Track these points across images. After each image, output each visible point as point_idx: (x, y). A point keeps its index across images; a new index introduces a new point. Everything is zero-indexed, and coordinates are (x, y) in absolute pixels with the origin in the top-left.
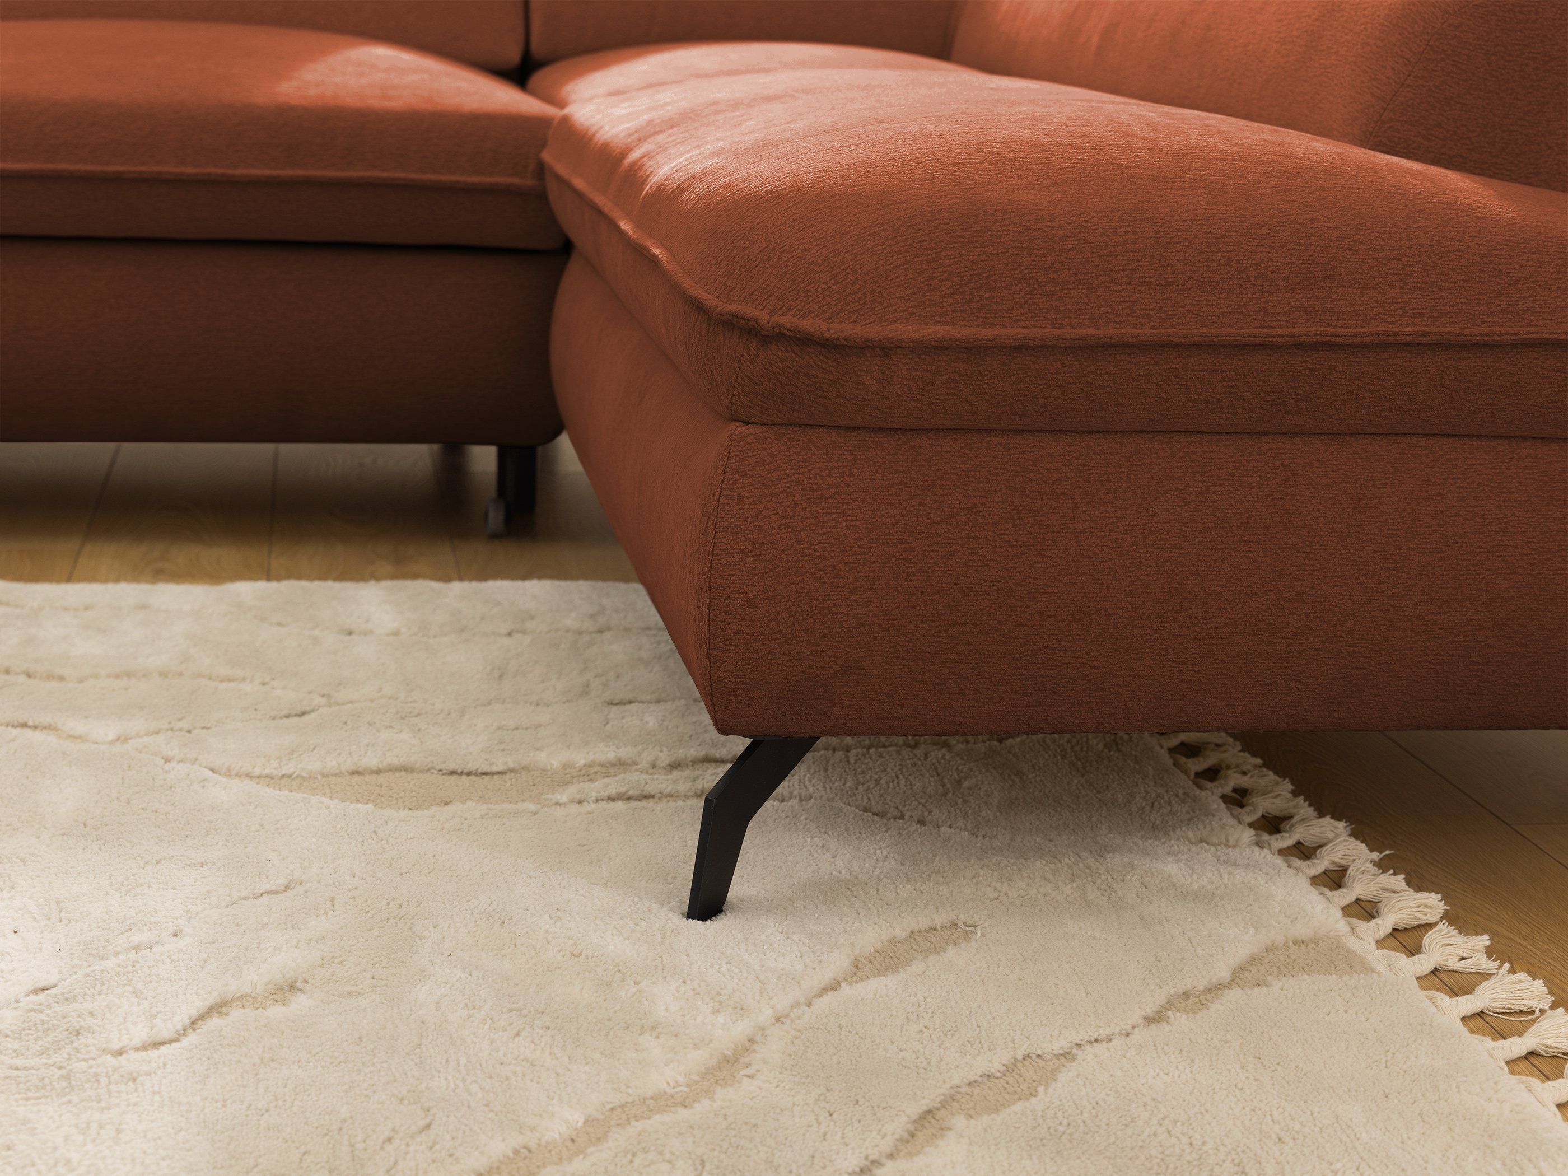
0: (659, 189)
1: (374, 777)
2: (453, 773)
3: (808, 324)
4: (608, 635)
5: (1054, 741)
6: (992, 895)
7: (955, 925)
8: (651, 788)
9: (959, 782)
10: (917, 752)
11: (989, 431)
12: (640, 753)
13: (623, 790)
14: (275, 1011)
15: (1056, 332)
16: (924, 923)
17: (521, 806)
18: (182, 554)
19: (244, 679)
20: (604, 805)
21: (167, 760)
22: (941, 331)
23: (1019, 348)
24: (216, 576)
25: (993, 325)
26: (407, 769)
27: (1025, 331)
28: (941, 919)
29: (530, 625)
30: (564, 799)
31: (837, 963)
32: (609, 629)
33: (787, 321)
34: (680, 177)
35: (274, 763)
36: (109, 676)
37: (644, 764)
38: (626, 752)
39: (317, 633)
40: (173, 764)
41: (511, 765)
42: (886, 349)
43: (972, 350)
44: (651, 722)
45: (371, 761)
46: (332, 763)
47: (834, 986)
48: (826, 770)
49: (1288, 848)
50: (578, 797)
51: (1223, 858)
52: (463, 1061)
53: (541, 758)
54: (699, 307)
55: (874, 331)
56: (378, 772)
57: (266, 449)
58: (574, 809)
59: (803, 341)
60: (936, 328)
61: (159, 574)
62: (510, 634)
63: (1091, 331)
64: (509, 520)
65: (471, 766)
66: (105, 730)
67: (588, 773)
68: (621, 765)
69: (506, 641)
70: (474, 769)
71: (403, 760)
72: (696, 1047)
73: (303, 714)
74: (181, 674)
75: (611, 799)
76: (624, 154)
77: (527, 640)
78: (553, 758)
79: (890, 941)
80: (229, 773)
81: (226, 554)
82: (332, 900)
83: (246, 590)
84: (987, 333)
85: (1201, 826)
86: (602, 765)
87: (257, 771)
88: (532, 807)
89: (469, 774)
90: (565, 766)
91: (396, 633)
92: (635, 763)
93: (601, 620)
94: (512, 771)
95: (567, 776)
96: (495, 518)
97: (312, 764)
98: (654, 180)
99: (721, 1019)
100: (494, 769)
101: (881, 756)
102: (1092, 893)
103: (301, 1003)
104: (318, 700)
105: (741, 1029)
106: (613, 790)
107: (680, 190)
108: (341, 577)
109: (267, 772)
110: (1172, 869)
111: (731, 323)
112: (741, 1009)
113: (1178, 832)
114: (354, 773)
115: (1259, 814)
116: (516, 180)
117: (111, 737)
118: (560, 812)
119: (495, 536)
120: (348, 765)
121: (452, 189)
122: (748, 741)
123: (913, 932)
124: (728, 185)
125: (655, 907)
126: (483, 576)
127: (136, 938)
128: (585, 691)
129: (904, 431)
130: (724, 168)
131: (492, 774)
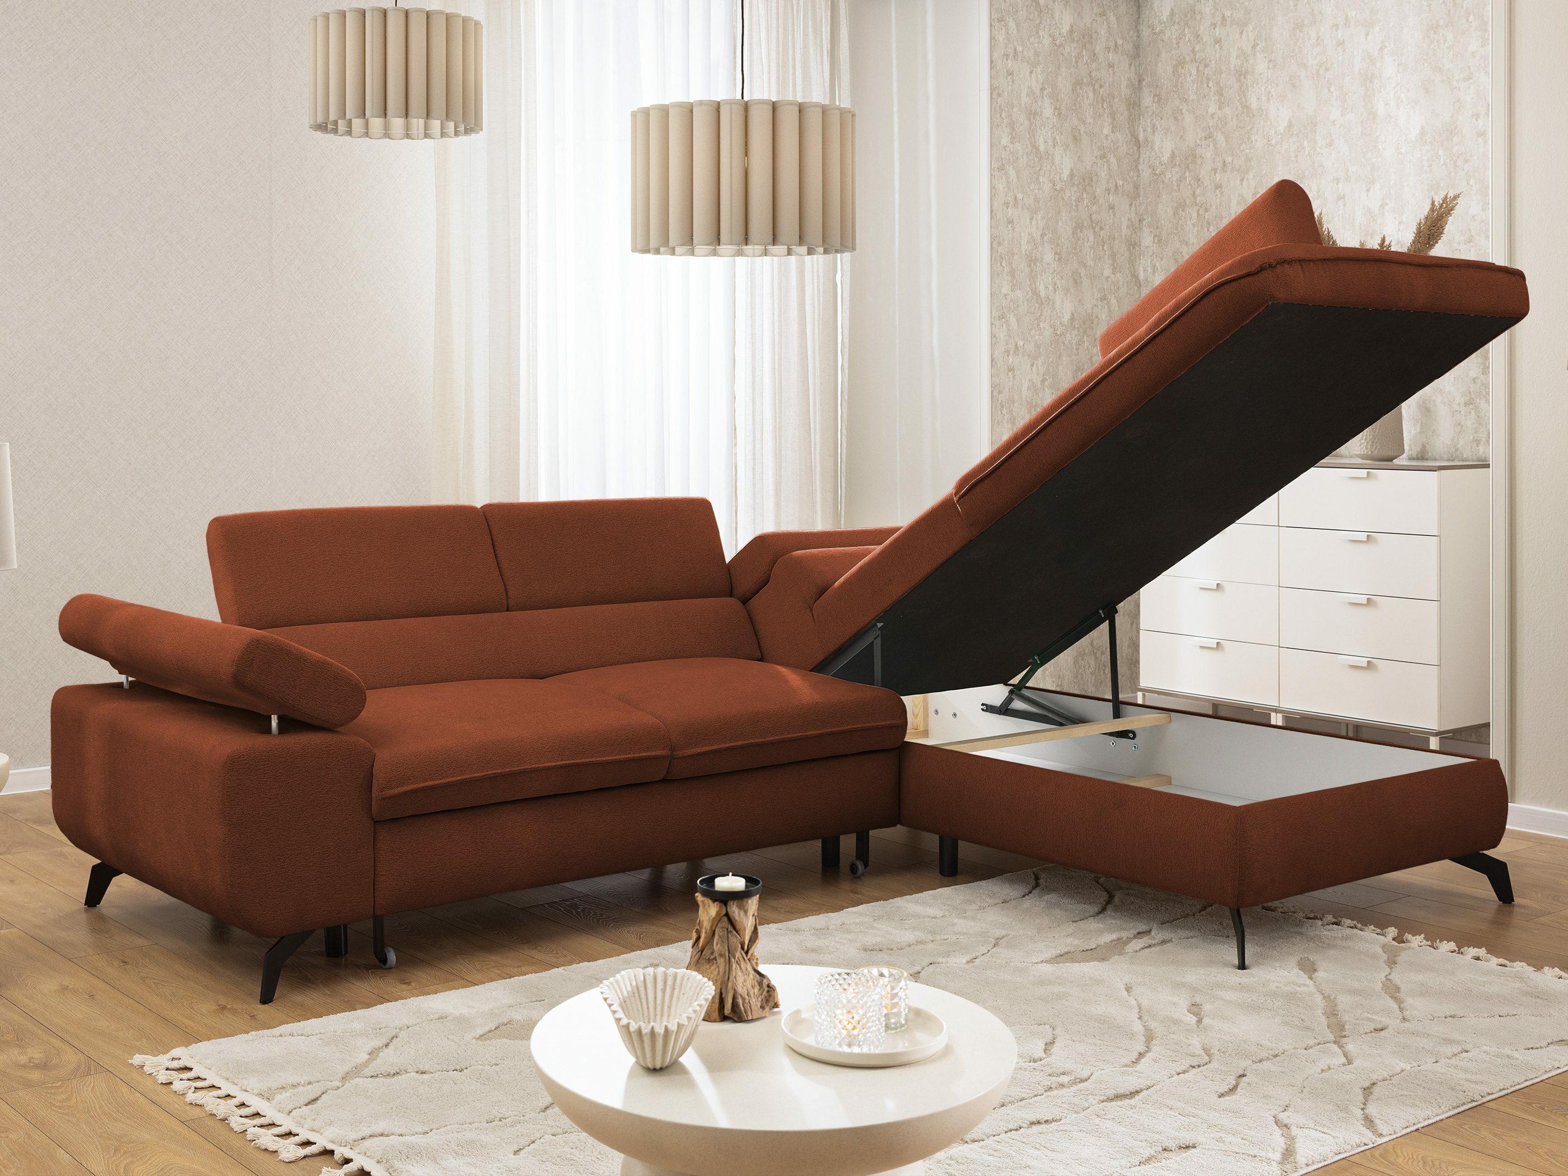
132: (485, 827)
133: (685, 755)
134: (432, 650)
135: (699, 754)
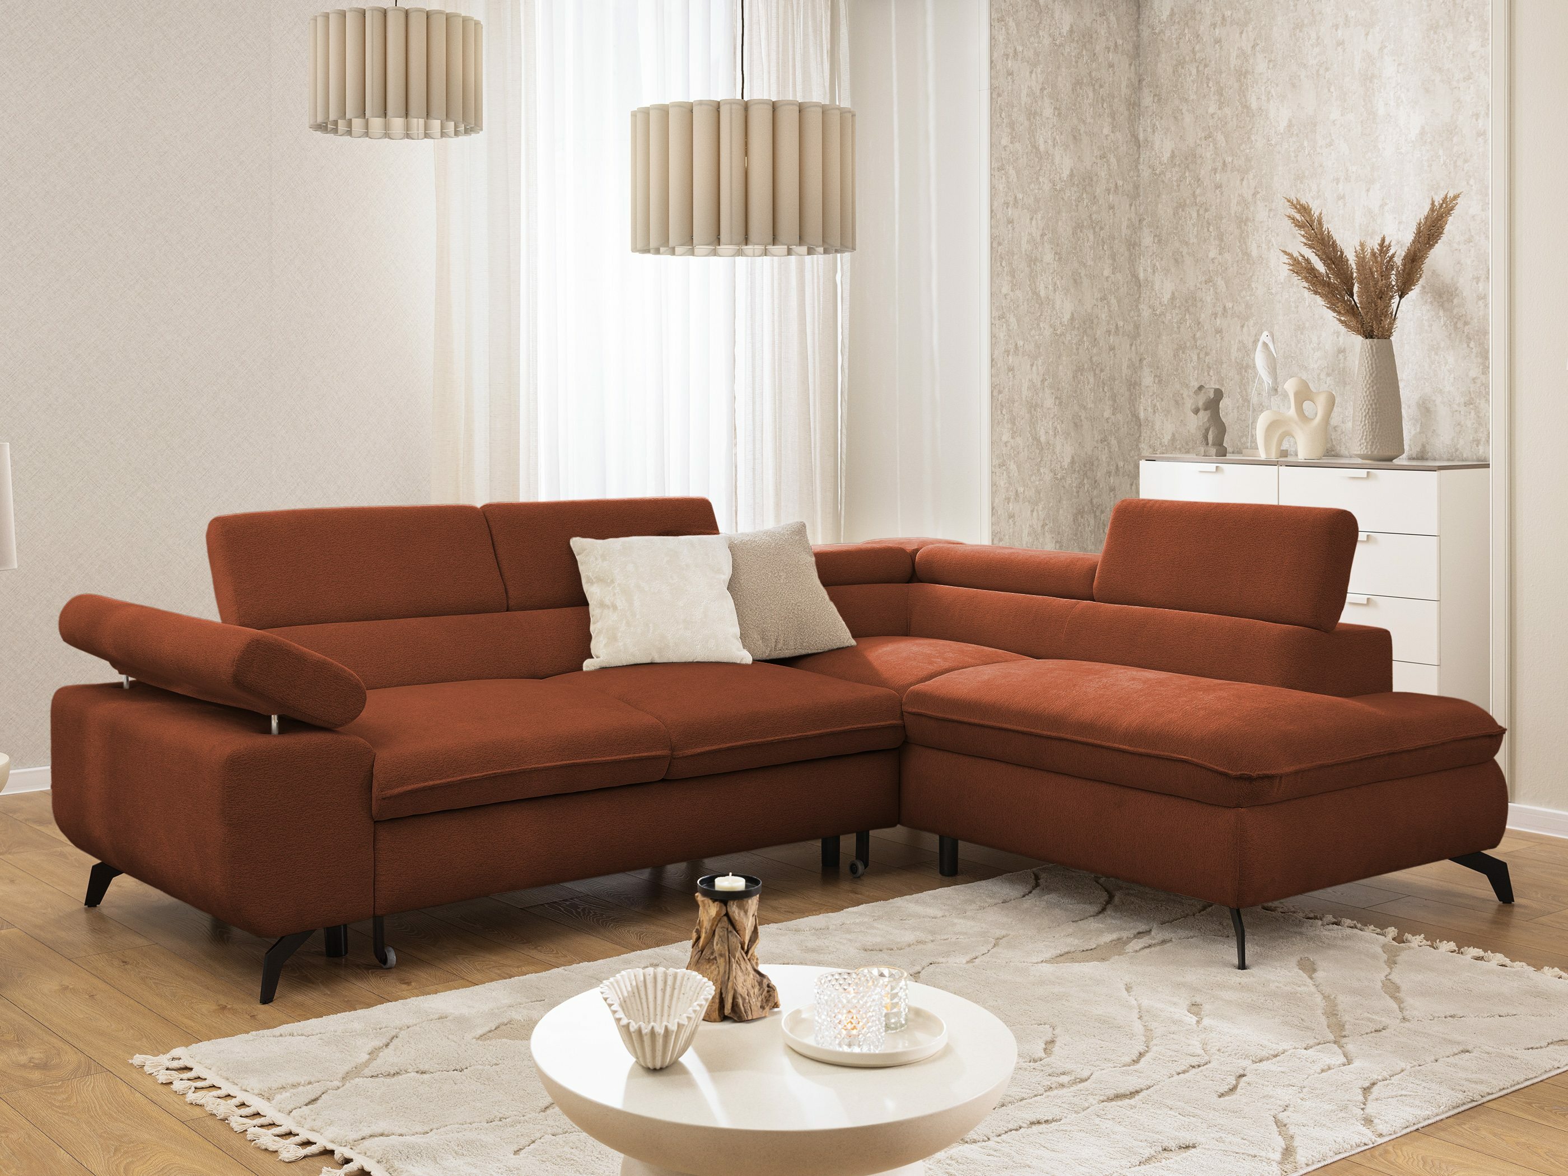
111: (1238, 778)
132: (485, 827)
133: (684, 755)
134: (432, 650)
135: (699, 754)
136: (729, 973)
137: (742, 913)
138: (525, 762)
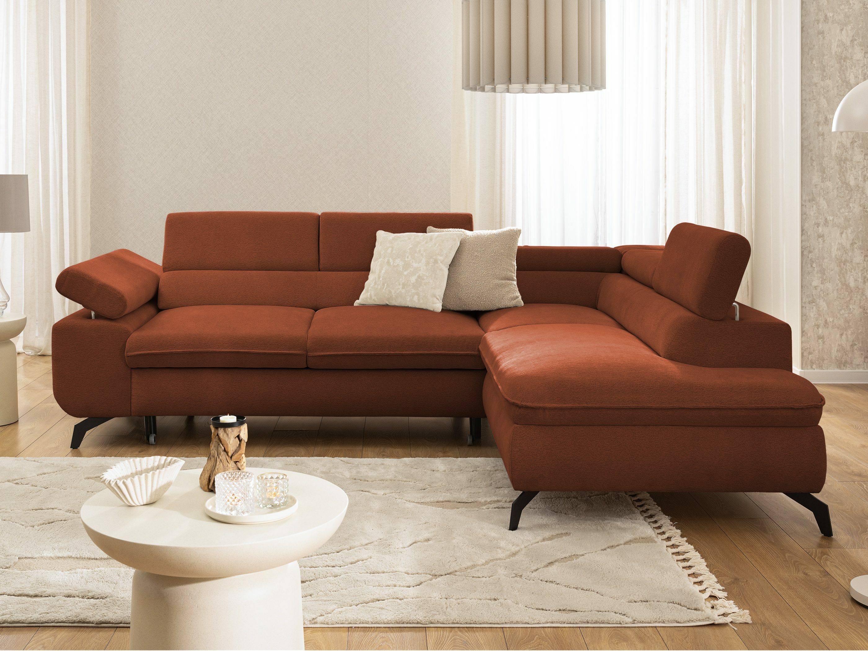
0: (502, 370)
1: (442, 503)
2: (459, 502)
3: (528, 404)
4: (497, 472)
5: (603, 497)
6: (576, 527)
7: (567, 533)
8: (504, 506)
9: (577, 506)
10: (569, 499)
11: (568, 425)
12: (502, 499)
13: (498, 506)
14: (426, 543)
15: (579, 405)
16: (560, 532)
17: (475, 509)
18: (389, 450)
19: (410, 482)
20: (493, 509)
21: (396, 499)
22: (555, 405)
23: (571, 409)
24: (398, 457)
25: (566, 404)
26: (449, 501)
27: (572, 405)
28: (563, 532)
29: (478, 469)
30: (485, 508)
31: (539, 538)
32: (498, 470)
33: (524, 404)
34: (506, 369)
35: (420, 500)
36: (378, 480)
37: (503, 501)
38: (499, 498)
39: (425, 471)
40: (398, 499)
41: (473, 501)
42: (544, 409)
43: (562, 409)
44: (506, 492)
45: (441, 499)
46: (432, 500)
47: (538, 542)
48: (546, 503)
49: (653, 521)
50: (488, 507)
51: (633, 522)
52: (462, 551)
53: (480, 499)
54: (507, 400)
55: (541, 405)
56: (443, 502)
57: (406, 418)
58: (486, 510)
59: (527, 408)
60: (554, 405)
61: (384, 456)
62: (473, 471)
63: (586, 405)
64: (473, 441)
65: (463, 501)
66: (381, 492)
67: (490, 503)
68: (498, 501)
69: (472, 473)
70: (464, 502)
71: (448, 499)
72: (508, 551)
73: (424, 489)
74: (395, 480)
75: (495, 508)
76: (496, 357)
77: (477, 473)
78: (482, 500)
79: (552, 536)
80: (409, 501)
81: (399, 450)
82: (435, 525)
83: (406, 460)
84: (565, 405)
85: (630, 515)
86: (494, 501)
87: (416, 501)
88: (477, 509)
89: (463, 503)
90: (485, 501)
91: (445, 471)
92: (501, 501)
93: (496, 468)
94: (473, 502)
95: (486, 503)
96: (470, 440)
97: (428, 500)
98: (501, 367)
99: (514, 547)
100: (469, 502)
101: (560, 500)
102: (599, 527)
103: (431, 542)
104: (428, 486)
105: (517, 549)
106: (495, 506)
107: (505, 372)
108: (430, 457)
109: (418, 501)
110: (619, 524)
111: (513, 404)
112: (518, 545)
113: (625, 517)
114: (437, 502)
115: (649, 515)
116: (473, 352)
117: (382, 494)
118: (483, 510)
119: (469, 446)
120: (436, 500)
121: (457, 355)
122: (521, 492)
123: (557, 534)
124: (514, 373)
125: (502, 528)
126: (466, 456)
127: (397, 531)
128: (491, 485)
129: (550, 426)
130: (514, 368)
131: (469, 503)
132: (192, 379)
133: (314, 355)
134: (256, 288)
135: (322, 356)
136: (215, 466)
137: (225, 435)
138: (210, 347)
